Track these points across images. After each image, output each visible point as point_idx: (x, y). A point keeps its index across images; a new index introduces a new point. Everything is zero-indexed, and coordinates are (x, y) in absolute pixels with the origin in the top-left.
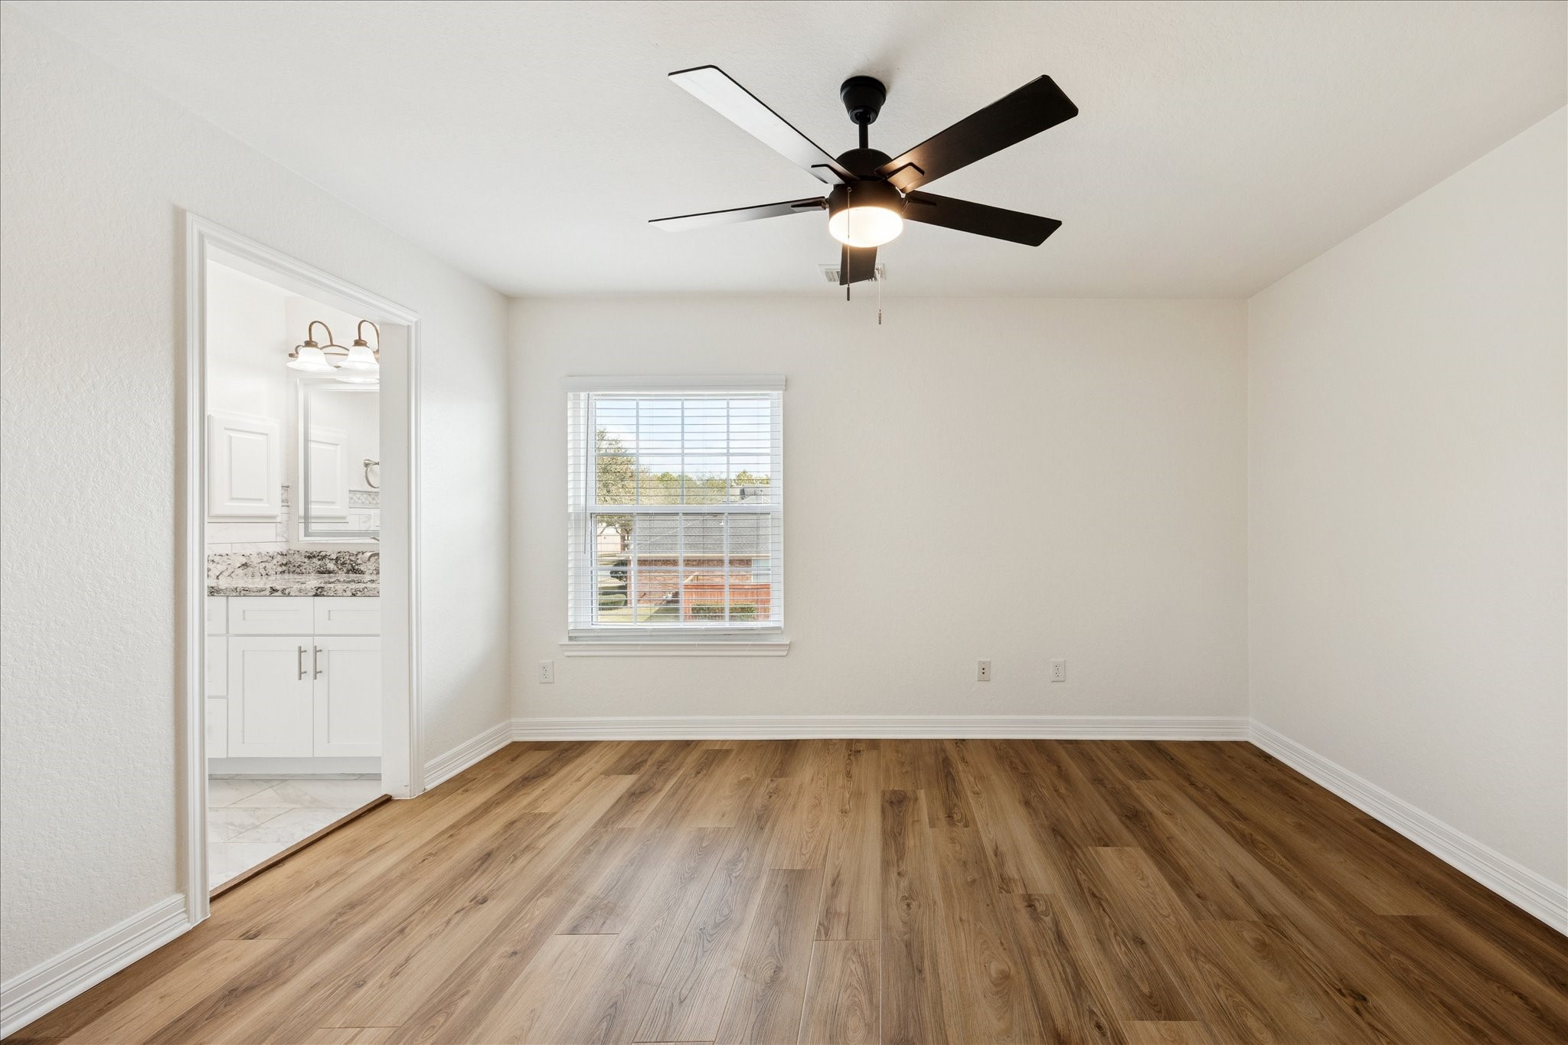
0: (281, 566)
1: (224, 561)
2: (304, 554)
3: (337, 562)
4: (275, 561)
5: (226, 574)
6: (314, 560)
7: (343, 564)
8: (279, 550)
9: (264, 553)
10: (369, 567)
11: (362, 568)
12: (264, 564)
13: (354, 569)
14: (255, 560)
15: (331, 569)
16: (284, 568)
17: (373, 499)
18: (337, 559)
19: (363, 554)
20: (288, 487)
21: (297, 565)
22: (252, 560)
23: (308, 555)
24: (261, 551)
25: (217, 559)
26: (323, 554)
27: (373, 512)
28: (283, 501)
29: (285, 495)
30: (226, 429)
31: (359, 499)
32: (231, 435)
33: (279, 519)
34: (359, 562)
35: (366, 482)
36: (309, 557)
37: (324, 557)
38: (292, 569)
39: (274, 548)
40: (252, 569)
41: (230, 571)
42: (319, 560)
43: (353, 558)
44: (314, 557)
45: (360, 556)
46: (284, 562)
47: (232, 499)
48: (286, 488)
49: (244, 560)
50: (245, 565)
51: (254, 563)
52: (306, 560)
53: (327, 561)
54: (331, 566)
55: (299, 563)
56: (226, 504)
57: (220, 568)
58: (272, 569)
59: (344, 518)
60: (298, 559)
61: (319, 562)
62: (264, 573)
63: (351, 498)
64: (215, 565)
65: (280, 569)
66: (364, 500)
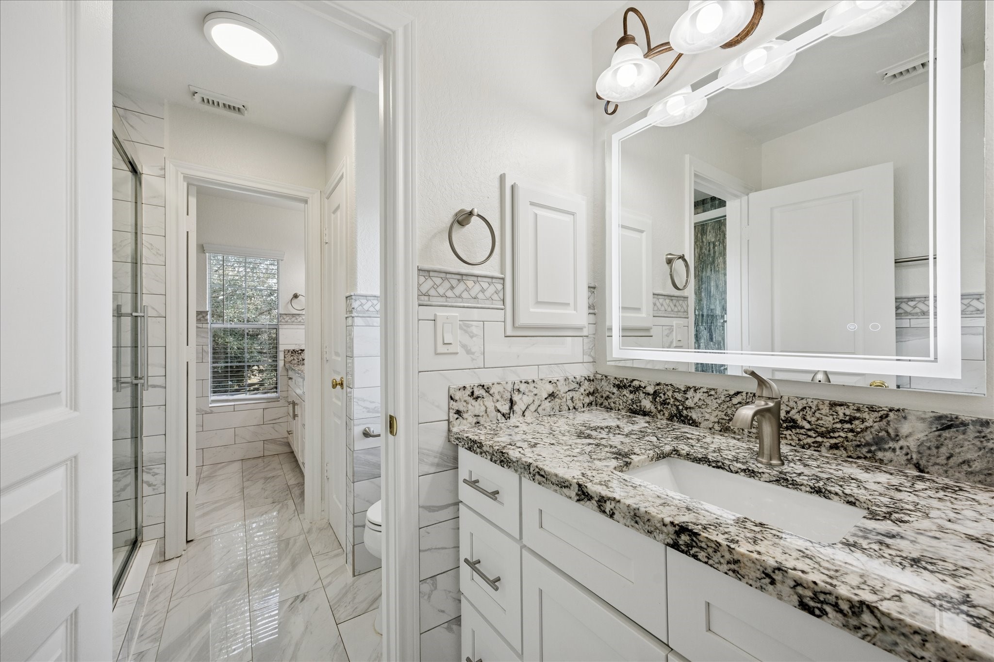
0: (588, 395)
1: (530, 391)
2: (612, 381)
3: (655, 399)
4: (582, 390)
5: (532, 408)
6: (625, 392)
7: (664, 403)
8: (586, 373)
9: (571, 378)
10: (707, 416)
11: (694, 415)
12: (571, 394)
13: (681, 416)
14: (562, 388)
15: (647, 409)
16: (591, 398)
17: (675, 306)
18: (655, 394)
19: (695, 391)
20: (594, 288)
21: (605, 396)
22: (559, 388)
23: (617, 383)
24: (568, 375)
25: (523, 387)
26: (636, 383)
27: (675, 322)
28: (589, 308)
29: (591, 299)
30: (532, 204)
31: (662, 305)
32: (537, 212)
33: (585, 333)
34: (689, 403)
35: (670, 281)
36: (619, 387)
37: (638, 389)
38: (600, 401)
39: (581, 371)
40: (559, 401)
41: (537, 403)
42: (631, 392)
43: (679, 396)
44: (625, 387)
45: (690, 394)
46: (592, 391)
47: (538, 303)
48: (592, 288)
49: (550, 389)
50: (552, 396)
51: (562, 392)
52: (615, 390)
53: (642, 395)
54: (647, 404)
55: (608, 393)
56: (532, 310)
57: (527, 399)
58: (580, 400)
59: (648, 330)
60: (607, 388)
61: (631, 396)
62: (571, 406)
63: (655, 304)
64: (521, 395)
65: (587, 400)
66: (666, 307)
